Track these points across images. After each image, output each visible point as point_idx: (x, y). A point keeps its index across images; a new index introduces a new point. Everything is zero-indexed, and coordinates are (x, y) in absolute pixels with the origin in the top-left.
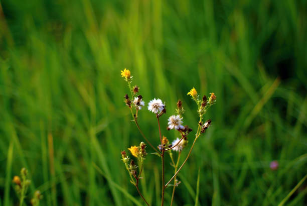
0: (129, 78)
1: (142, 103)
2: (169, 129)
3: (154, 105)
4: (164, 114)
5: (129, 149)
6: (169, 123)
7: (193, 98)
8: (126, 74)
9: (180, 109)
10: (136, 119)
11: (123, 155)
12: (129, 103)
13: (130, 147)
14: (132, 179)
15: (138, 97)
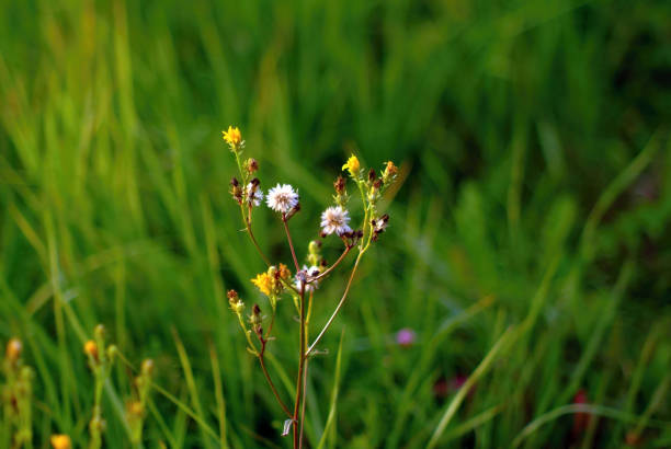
0: (237, 144)
1: (259, 194)
2: (324, 236)
3: (281, 196)
4: (297, 213)
5: (253, 280)
6: (323, 224)
7: (353, 175)
8: (234, 136)
9: (342, 194)
10: (249, 225)
11: (232, 299)
12: (239, 195)
13: (255, 277)
14: (252, 345)
15: (253, 182)
